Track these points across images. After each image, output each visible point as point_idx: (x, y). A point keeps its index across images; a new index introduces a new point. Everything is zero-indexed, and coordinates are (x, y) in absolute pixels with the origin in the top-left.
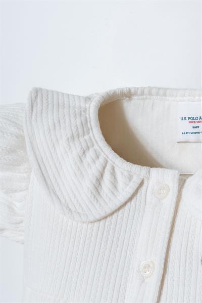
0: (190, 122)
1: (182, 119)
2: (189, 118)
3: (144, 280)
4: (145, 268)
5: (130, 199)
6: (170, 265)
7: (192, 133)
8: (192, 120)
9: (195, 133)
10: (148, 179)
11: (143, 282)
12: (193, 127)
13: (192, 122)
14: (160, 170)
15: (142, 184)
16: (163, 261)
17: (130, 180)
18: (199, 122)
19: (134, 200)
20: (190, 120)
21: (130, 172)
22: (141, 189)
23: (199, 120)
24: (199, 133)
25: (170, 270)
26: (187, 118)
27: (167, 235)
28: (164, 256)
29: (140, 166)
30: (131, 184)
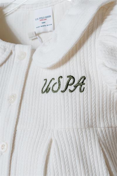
0: (40, 20)
1: (36, 20)
2: (40, 18)
3: (11, 104)
4: (11, 97)
5: (5, 62)
6: (25, 95)
7: (41, 26)
8: (41, 19)
9: (43, 26)
10: (14, 50)
11: (10, 105)
12: (42, 23)
13: (41, 20)
14: (21, 45)
15: (11, 53)
16: (21, 93)
17: (5, 51)
18: (45, 19)
19: (7, 62)
20: (40, 19)
21: (5, 46)
22: (11, 56)
23: (45, 18)
24: (45, 26)
25: (25, 97)
26: (39, 19)
27: (24, 79)
28: (21, 90)
29: (10, 43)
30: (5, 53)
